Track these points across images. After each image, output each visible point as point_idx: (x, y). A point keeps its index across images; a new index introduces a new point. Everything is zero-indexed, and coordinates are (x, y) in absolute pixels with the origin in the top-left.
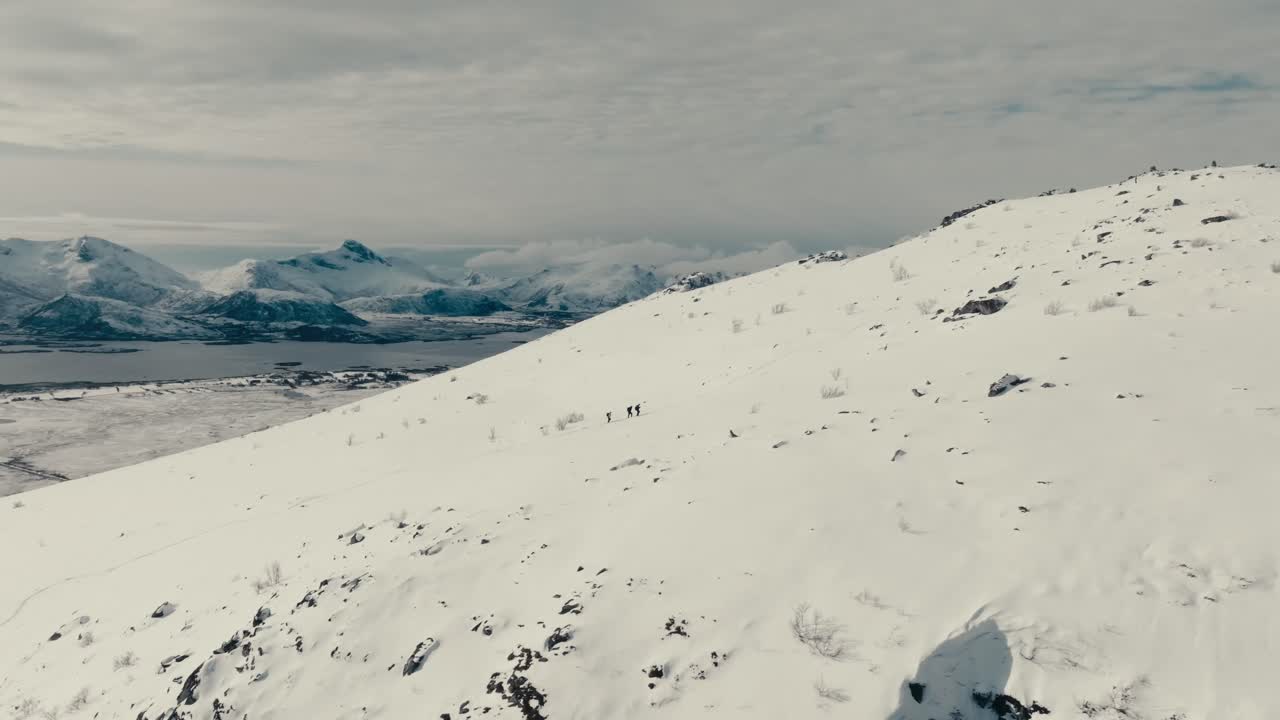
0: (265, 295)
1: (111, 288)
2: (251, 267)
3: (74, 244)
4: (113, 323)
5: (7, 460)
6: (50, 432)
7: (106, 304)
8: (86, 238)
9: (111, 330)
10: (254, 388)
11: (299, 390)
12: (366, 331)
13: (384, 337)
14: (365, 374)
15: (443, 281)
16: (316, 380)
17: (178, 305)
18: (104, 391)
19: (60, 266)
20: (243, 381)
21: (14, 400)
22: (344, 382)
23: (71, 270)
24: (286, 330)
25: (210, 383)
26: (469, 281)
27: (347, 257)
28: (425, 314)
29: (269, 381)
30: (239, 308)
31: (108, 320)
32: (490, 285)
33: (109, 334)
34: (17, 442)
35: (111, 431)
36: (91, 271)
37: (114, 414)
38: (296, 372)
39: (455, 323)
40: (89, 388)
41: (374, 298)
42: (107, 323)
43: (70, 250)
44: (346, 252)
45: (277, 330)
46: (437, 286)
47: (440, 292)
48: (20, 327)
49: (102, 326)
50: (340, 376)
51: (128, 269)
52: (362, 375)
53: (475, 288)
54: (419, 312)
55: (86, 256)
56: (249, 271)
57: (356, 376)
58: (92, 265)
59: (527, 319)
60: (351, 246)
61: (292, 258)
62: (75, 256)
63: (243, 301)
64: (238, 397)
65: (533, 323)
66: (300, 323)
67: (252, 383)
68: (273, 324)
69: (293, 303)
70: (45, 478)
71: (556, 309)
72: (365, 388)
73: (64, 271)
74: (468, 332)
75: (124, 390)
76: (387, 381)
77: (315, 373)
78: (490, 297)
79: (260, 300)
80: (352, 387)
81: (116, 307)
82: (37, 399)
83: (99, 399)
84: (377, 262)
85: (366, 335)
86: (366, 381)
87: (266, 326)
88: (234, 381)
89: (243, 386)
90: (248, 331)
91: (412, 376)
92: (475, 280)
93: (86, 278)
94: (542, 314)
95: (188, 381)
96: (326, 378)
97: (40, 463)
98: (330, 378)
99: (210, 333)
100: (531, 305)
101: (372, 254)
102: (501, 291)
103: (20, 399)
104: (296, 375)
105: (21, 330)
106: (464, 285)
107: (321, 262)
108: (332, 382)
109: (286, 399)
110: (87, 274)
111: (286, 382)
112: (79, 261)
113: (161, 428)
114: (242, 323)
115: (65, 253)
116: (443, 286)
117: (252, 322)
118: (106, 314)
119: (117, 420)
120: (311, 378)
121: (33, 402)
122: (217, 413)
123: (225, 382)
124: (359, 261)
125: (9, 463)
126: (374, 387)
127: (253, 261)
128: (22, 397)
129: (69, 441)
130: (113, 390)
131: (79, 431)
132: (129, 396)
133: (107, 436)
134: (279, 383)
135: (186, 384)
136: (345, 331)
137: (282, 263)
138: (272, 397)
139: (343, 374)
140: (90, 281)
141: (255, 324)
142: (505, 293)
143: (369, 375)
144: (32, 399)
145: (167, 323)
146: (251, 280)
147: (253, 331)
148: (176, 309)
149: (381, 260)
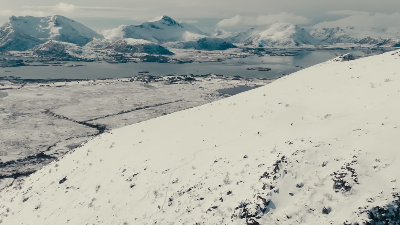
0: (131, 41)
1: (68, 38)
2: (124, 28)
3: (52, 18)
4: (70, 53)
5: (44, 111)
6: (57, 100)
7: (66, 45)
8: (56, 16)
9: (70, 57)
10: (132, 83)
11: (150, 84)
12: (174, 58)
13: (182, 61)
14: (176, 77)
15: (206, 34)
16: (156, 80)
17: (95, 45)
18: (73, 83)
19: (47, 28)
20: (127, 80)
21: (40, 86)
22: (168, 81)
23: (51, 30)
24: (140, 57)
25: (114, 81)
26: (217, 34)
27: (164, 24)
28: (198, 49)
29: (137, 80)
30: (120, 47)
31: (68, 52)
32: (225, 36)
33: (70, 58)
34: (46, 103)
35: (80, 100)
36: (60, 30)
37: (80, 93)
38: (148, 76)
39: (212, 53)
40: (67, 81)
41: (176, 42)
42: (68, 53)
43: (51, 21)
44: (164, 21)
45: (136, 57)
46: (203, 37)
47: (204, 39)
48: (34, 54)
49: (66, 54)
50: (166, 78)
51: (74, 30)
52: (175, 78)
53: (220, 37)
54: (196, 48)
55: (57, 24)
56: (123, 30)
57: (173, 78)
58: (60, 28)
59: (244, 52)
60: (166, 19)
61: (141, 24)
62: (52, 24)
63: (122, 44)
64: (125, 87)
65: (247, 53)
66: (146, 54)
67: (131, 81)
68: (134, 54)
69: (142, 45)
70: (60, 118)
71: (257, 46)
72: (177, 84)
73: (49, 30)
74: (218, 58)
75: (81, 83)
76: (186, 80)
77: (155, 76)
78: (227, 41)
79: (128, 44)
80: (172, 83)
81: (71, 47)
82: (49, 86)
83: (73, 86)
84: (177, 26)
85: (174, 59)
86: (177, 81)
87: (132, 55)
88: (124, 80)
89: (127, 82)
90: (125, 57)
91: (196, 79)
92: (220, 34)
93: (57, 33)
94: (251, 49)
95: (105, 79)
96: (160, 79)
97: (57, 112)
98: (162, 79)
99: (109, 58)
100: (245, 45)
101: (175, 22)
102: (231, 38)
103: (42, 86)
104: (148, 77)
105: (34, 56)
106: (215, 35)
107: (153, 26)
108: (163, 80)
109: (146, 88)
110: (58, 32)
111: (144, 81)
112: (54, 26)
113: (99, 99)
114: (122, 53)
115: (49, 22)
116: (207, 37)
117: (126, 53)
118: (67, 49)
119: (81, 95)
120: (154, 79)
121: (47, 87)
122: (119, 93)
123: (120, 80)
124: (169, 25)
125: (46, 112)
126: (181, 83)
127: (125, 26)
128: (43, 85)
129: (65, 104)
130: (76, 83)
131: (68, 100)
132: (83, 85)
133: (79, 102)
134: (141, 81)
135: (104, 80)
136: (165, 58)
137: (136, 26)
138: (140, 87)
139: (167, 77)
140: (59, 34)
141: (128, 55)
142: (233, 39)
143: (178, 78)
144: (47, 86)
145: (92, 53)
146: (124, 34)
147: (127, 57)
148: (94, 47)
149: (179, 25)
